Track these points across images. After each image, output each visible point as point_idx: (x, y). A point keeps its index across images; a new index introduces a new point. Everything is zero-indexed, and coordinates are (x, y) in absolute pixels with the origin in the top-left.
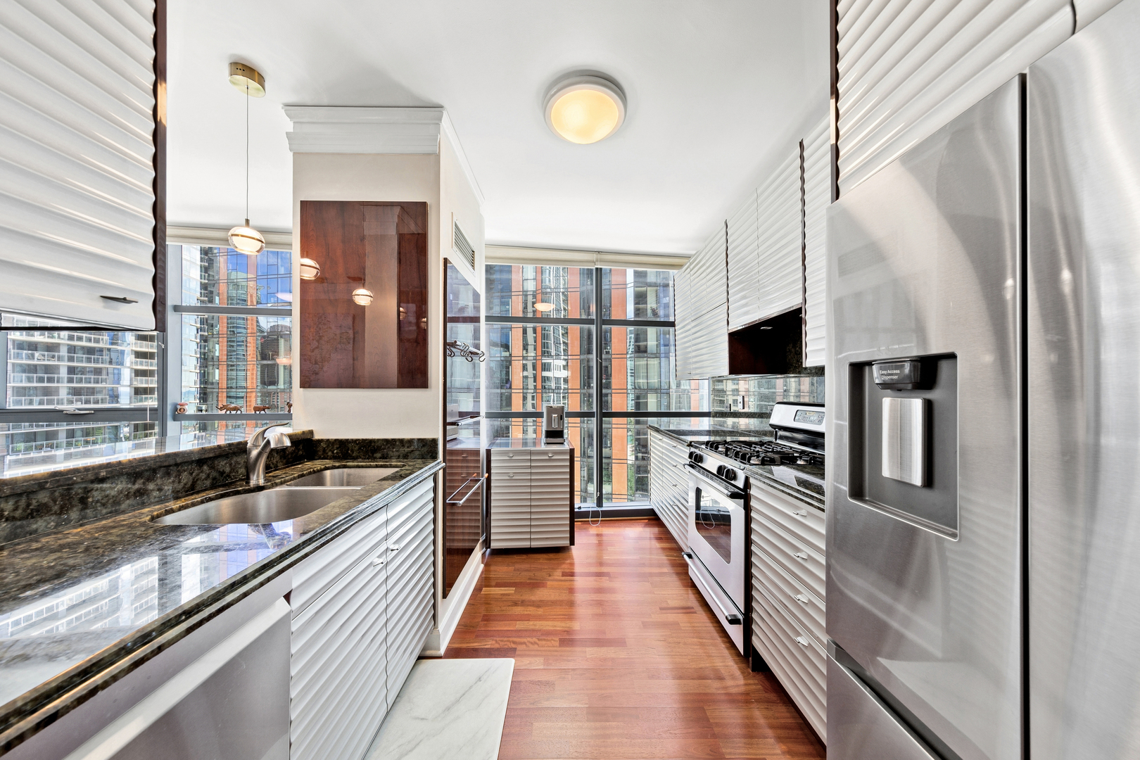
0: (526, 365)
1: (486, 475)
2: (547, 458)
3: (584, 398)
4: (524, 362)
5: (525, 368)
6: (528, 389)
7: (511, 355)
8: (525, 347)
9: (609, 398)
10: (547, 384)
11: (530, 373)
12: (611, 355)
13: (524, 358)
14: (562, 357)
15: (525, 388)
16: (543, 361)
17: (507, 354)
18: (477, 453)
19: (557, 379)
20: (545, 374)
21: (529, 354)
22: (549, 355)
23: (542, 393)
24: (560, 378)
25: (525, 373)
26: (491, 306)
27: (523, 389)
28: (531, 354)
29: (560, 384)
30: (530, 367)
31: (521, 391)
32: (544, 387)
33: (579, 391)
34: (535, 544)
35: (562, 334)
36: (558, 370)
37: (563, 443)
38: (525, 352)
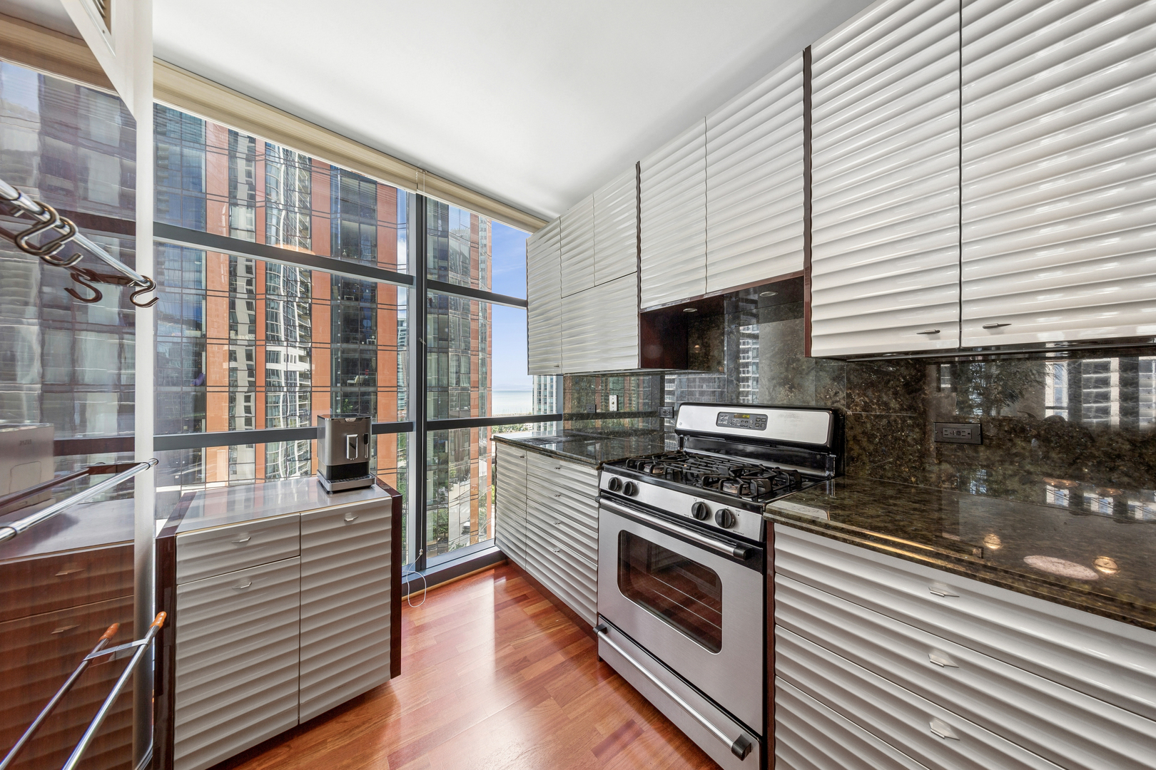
0: (234, 352)
1: (157, 620)
2: (342, 524)
3: (336, 396)
4: (232, 348)
5: (232, 356)
6: (237, 386)
7: (204, 336)
8: (233, 326)
9: (373, 397)
10: (273, 379)
11: (242, 363)
12: (377, 345)
13: (232, 342)
14: (297, 344)
15: (233, 384)
16: (269, 348)
17: (198, 333)
18: (123, 553)
19: (289, 374)
20: (270, 366)
21: (240, 337)
22: (276, 340)
23: (266, 392)
24: (295, 372)
25: (233, 364)
26: (161, 259)
27: (229, 386)
28: (244, 335)
29: (295, 380)
30: (241, 354)
31: (227, 389)
32: (268, 384)
33: (329, 389)
34: (306, 715)
35: (299, 316)
36: (290, 360)
37: (368, 487)
38: (233, 333)
